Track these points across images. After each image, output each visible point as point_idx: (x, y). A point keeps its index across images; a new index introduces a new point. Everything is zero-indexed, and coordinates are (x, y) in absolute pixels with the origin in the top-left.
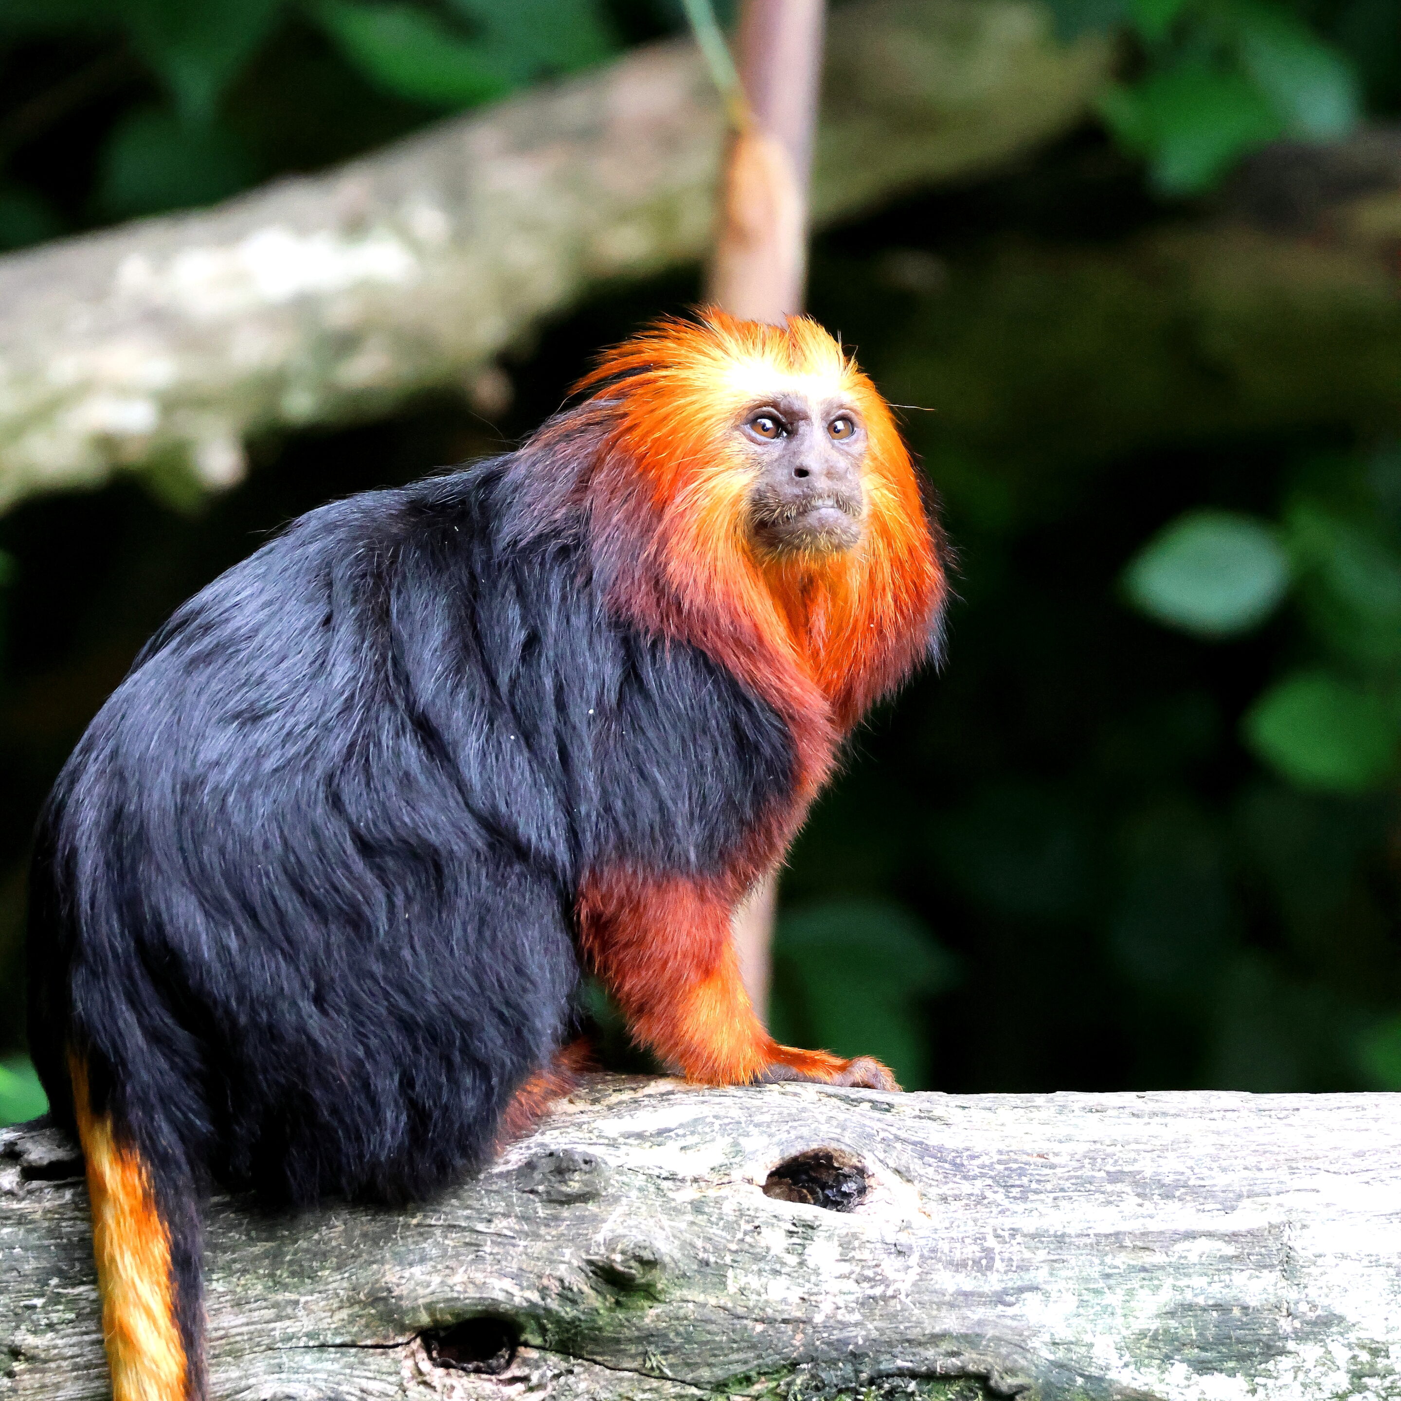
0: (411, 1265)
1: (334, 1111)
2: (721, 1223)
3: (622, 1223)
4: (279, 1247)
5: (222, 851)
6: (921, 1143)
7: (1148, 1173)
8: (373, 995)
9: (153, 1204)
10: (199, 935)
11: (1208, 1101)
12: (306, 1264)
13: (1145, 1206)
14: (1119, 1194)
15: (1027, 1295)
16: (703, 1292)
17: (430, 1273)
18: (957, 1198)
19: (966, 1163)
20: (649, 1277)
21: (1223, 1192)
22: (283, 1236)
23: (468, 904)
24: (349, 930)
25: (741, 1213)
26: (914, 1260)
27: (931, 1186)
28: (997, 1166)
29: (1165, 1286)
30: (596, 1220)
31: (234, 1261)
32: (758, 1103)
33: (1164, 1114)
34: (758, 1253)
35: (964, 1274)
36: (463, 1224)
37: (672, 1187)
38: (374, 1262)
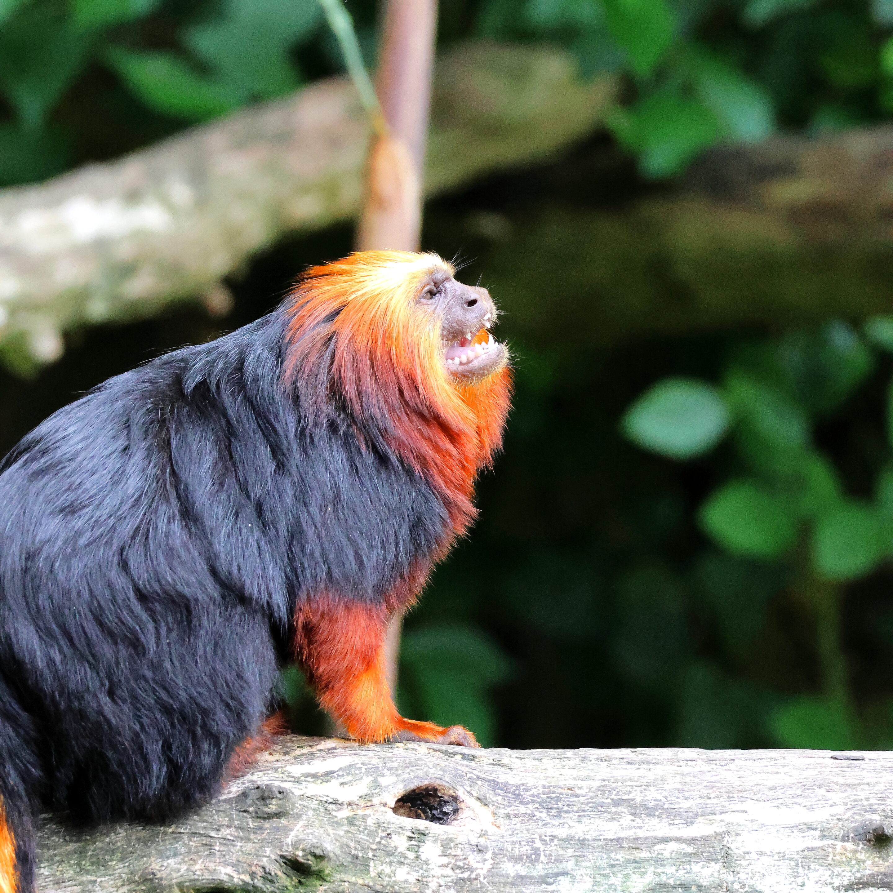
0: (168, 858)
1: (121, 764)
2: (366, 832)
3: (303, 831)
4: (84, 847)
5: (51, 597)
6: (494, 781)
7: (638, 800)
8: (146, 691)
9: (4, 820)
10: (35, 651)
11: (676, 754)
12: (101, 857)
13: (636, 821)
14: (620, 814)
15: (561, 878)
16: (355, 876)
17: (180, 863)
18: (516, 816)
19: (522, 793)
20: (320, 866)
21: (686, 812)
22: (86, 839)
23: (207, 633)
24: (131, 650)
25: (379, 825)
26: (489, 855)
27: (500, 808)
28: (542, 796)
29: (649, 872)
30: (287, 830)
31: (55, 855)
32: (389, 755)
33: (648, 762)
34: (390, 851)
35: (520, 865)
36: (202, 832)
37: (334, 808)
38: (144, 856)
